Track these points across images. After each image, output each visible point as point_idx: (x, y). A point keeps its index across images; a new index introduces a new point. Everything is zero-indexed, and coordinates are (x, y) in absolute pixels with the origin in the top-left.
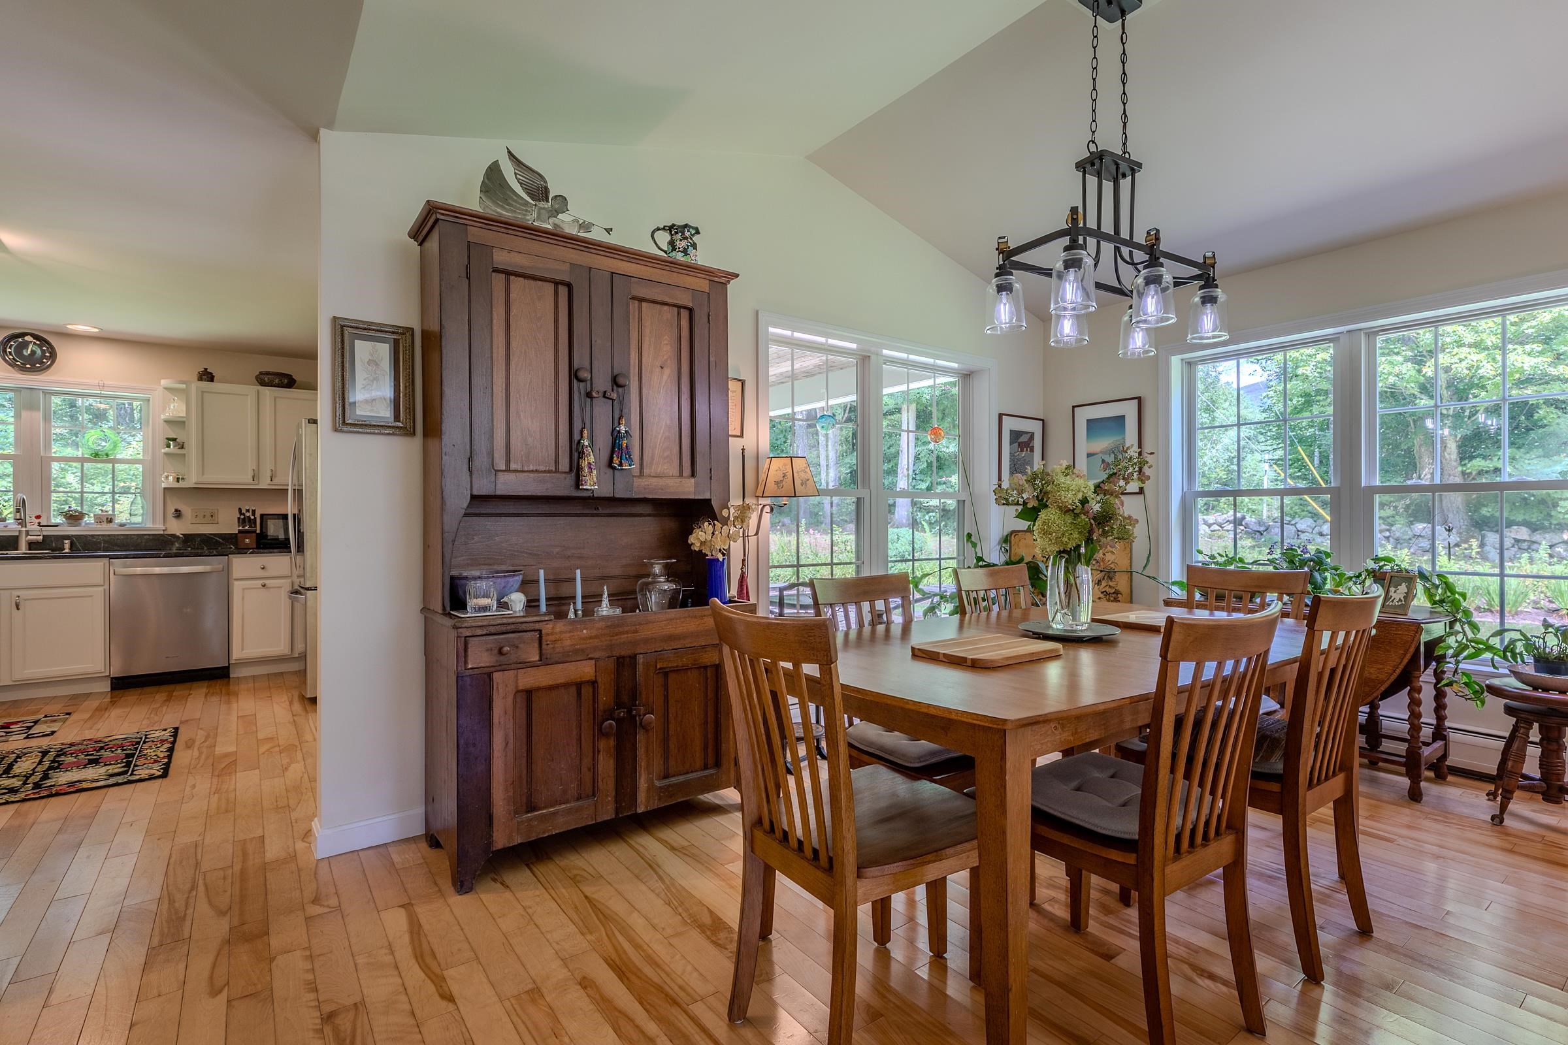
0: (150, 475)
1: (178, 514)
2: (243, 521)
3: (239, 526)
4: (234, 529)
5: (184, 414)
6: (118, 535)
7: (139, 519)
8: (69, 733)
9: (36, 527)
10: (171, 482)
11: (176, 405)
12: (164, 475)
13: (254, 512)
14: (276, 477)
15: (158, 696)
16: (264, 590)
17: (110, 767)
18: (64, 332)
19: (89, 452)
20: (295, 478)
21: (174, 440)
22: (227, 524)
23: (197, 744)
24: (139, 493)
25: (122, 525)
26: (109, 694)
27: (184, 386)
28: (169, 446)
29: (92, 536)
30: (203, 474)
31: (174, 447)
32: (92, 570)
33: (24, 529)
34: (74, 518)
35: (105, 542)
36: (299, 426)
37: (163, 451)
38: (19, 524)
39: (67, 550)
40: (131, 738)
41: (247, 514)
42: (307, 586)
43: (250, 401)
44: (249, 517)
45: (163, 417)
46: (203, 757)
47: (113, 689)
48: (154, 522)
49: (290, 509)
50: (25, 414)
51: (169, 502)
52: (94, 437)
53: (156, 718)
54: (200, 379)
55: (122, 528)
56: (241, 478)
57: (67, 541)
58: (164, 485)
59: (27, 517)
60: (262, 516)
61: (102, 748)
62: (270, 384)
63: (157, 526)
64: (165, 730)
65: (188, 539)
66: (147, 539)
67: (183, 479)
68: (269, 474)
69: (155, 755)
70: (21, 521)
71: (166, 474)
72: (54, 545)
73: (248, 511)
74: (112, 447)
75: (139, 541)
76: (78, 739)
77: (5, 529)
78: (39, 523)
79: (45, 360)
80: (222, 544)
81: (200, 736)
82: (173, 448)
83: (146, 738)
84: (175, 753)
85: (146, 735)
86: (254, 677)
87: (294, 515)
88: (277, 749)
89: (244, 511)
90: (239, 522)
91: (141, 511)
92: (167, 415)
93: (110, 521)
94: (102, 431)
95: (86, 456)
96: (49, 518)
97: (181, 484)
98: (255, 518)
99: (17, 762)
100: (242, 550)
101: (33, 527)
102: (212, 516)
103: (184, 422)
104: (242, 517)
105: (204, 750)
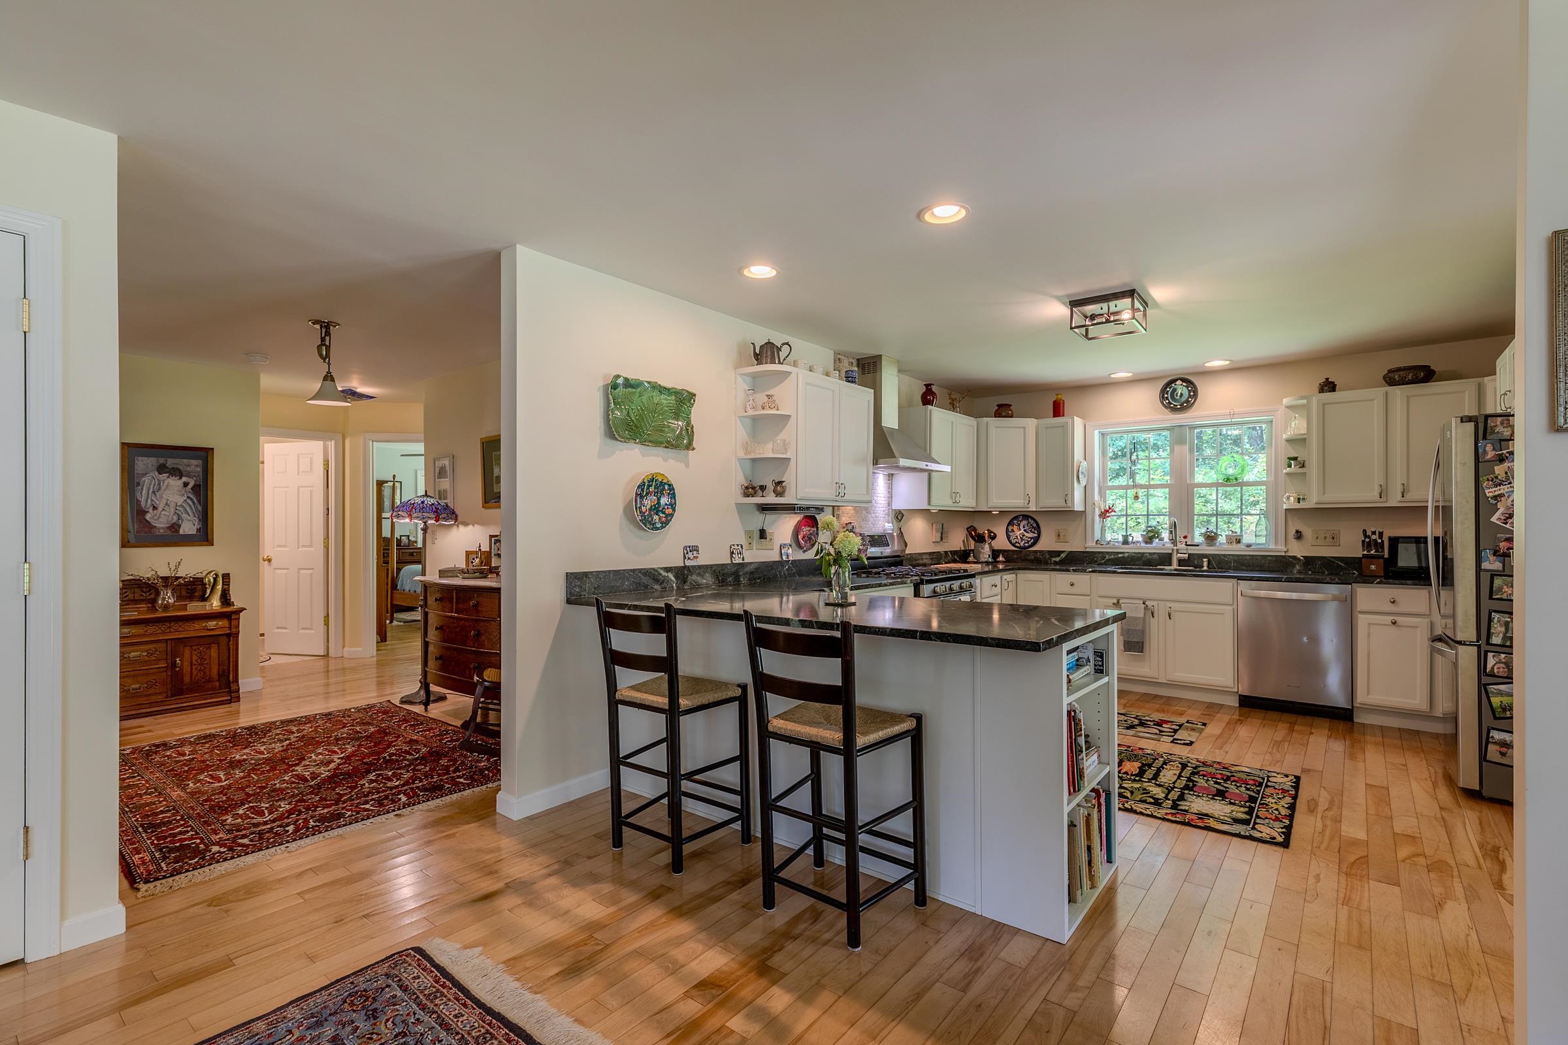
0: (1273, 496)
1: (1299, 535)
2: (1367, 545)
3: (1363, 550)
4: (1359, 553)
5: (1304, 431)
6: (1245, 555)
7: (1262, 540)
8: (1203, 750)
9: (1183, 546)
10: (1291, 503)
11: (1297, 422)
12: (1285, 496)
13: (1381, 534)
14: (1408, 491)
15: (1280, 725)
16: (1394, 628)
17: (1234, 808)
18: (1206, 370)
19: (1222, 477)
20: (1438, 492)
21: (1295, 459)
22: (1350, 546)
23: (1320, 809)
24: (1263, 514)
25: (1249, 546)
26: (1238, 710)
27: (1305, 401)
28: (1290, 466)
29: (1224, 555)
30: (1324, 494)
31: (1295, 466)
32: (1221, 589)
33: (1175, 548)
34: (1211, 538)
35: (1235, 561)
36: (1446, 428)
37: (1284, 471)
38: (1172, 543)
39: (1205, 568)
40: (1254, 775)
41: (1374, 537)
42: (1458, 638)
43: (1377, 407)
44: (1375, 540)
45: (1284, 436)
46: (1328, 833)
47: (1241, 705)
48: (1276, 543)
49: (1430, 529)
50: (1177, 448)
51: (1290, 523)
52: (1226, 463)
53: (1278, 756)
54: (1322, 391)
55: (1249, 549)
56: (1365, 494)
57: (1205, 560)
58: (1285, 507)
59: (1178, 537)
60: (1390, 539)
61: (1228, 778)
62: (1403, 382)
63: (1277, 548)
64: (1287, 776)
65: (1309, 561)
66: (1270, 560)
67: (1304, 499)
68: (1399, 489)
69: (1277, 810)
70: (1174, 541)
71: (1287, 494)
72: (1196, 562)
73: (1374, 533)
74: (1240, 471)
75: (1263, 561)
76: (1209, 759)
77: (1163, 547)
78: (1186, 542)
79: (1190, 399)
80: (1345, 568)
81: (1323, 799)
82: (1294, 468)
83: (1268, 781)
84: (1297, 815)
85: (1268, 777)
86: (1382, 728)
87: (1436, 539)
88: (1422, 860)
89: (1369, 533)
90: (1363, 545)
91: (1265, 532)
92: (1288, 434)
93: (1239, 541)
94: (1232, 457)
95: (1220, 481)
96: (1193, 538)
97: (1302, 505)
98: (1383, 542)
99: (1163, 768)
100: (1367, 578)
101: (1181, 546)
102: (1333, 538)
103: (1305, 439)
104: (1367, 540)
105: (1329, 823)
